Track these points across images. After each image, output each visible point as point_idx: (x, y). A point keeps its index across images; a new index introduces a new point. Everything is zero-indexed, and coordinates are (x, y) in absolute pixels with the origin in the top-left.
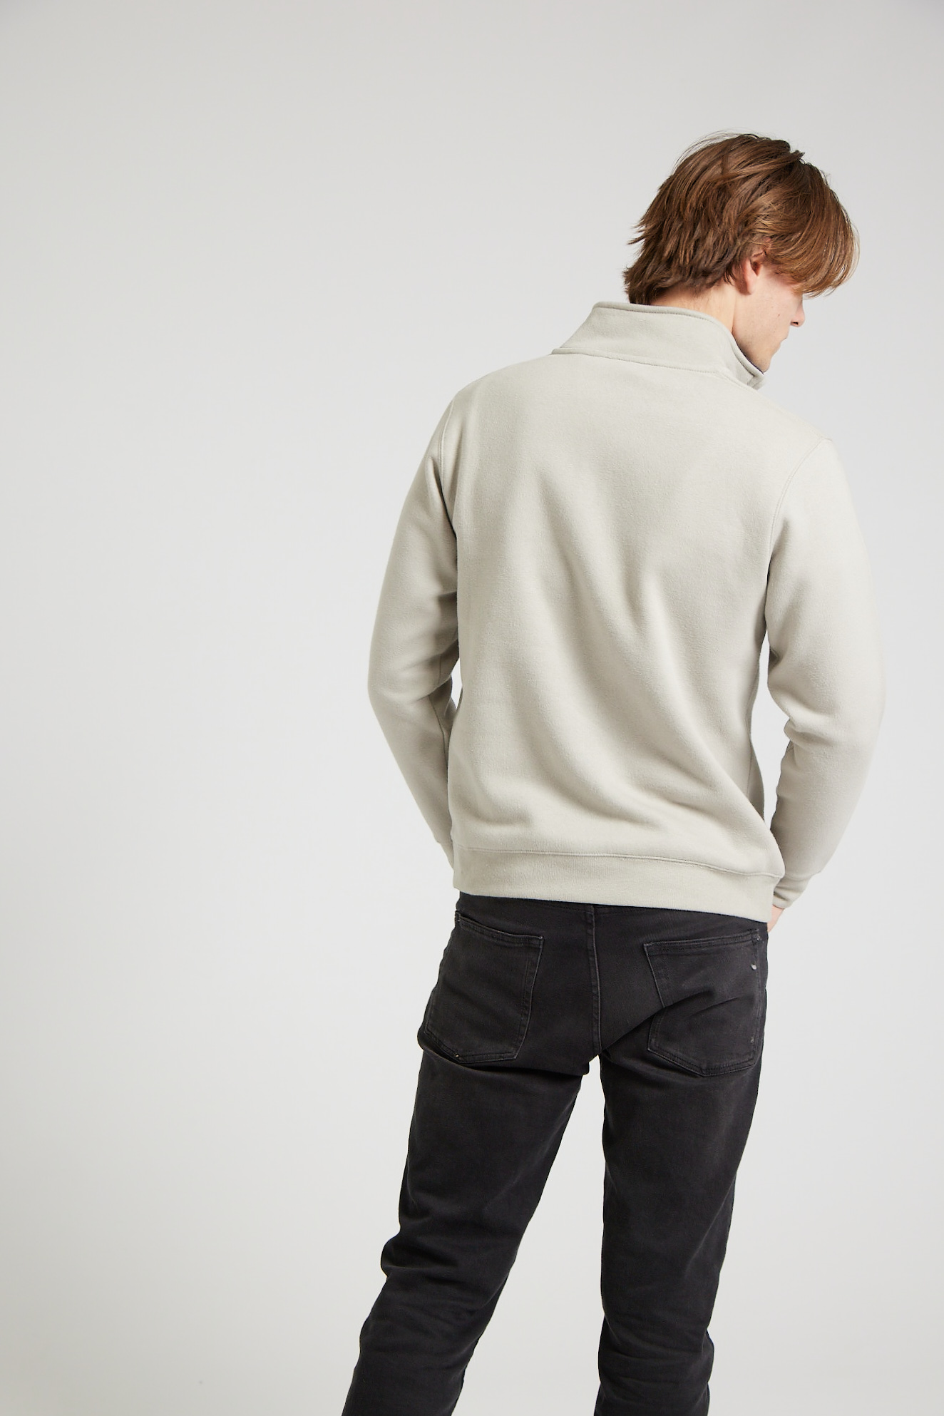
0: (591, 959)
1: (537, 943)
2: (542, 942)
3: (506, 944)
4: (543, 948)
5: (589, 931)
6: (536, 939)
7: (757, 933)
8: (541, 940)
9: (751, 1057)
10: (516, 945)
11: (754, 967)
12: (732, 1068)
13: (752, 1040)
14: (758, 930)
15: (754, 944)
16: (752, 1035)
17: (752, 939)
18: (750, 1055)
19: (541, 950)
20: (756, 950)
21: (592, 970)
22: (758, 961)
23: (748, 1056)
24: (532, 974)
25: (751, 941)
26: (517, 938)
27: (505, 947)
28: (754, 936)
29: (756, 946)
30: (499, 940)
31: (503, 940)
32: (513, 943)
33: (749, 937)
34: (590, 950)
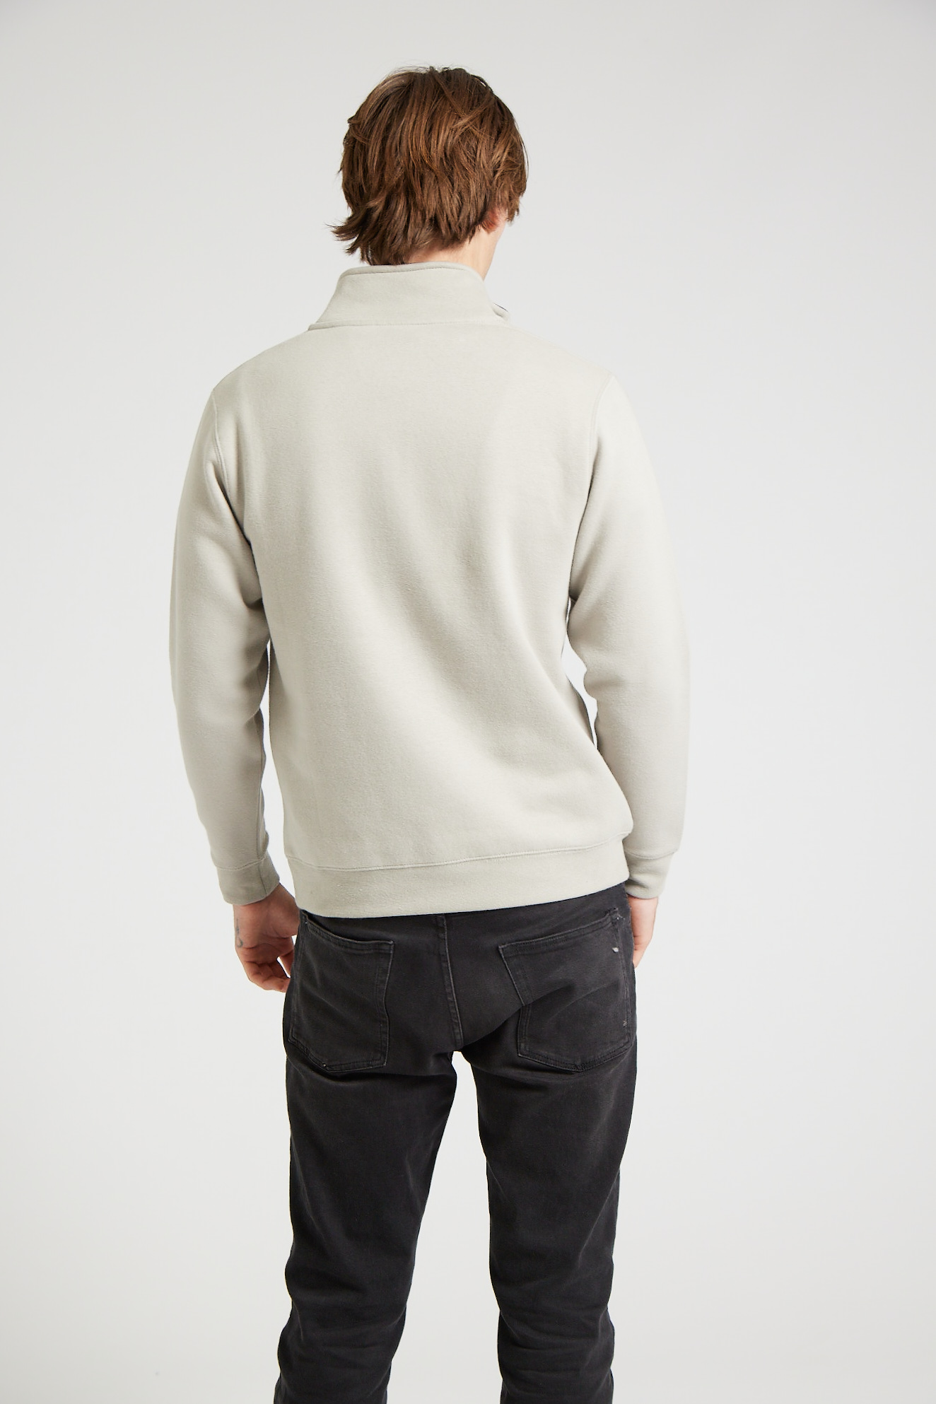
0: (444, 964)
1: (386, 947)
2: (391, 947)
3: (356, 952)
4: (394, 954)
5: (441, 935)
6: (387, 945)
7: (616, 912)
8: (391, 945)
9: (626, 1041)
10: (366, 952)
11: (616, 950)
12: (607, 1057)
13: (624, 1023)
14: (617, 909)
15: (614, 923)
16: (623, 1019)
17: (612, 919)
18: (624, 1040)
19: (392, 956)
20: (617, 930)
21: (446, 976)
22: (620, 941)
23: (622, 1040)
24: (383, 982)
25: (611, 924)
26: (365, 945)
27: (354, 954)
28: (614, 916)
29: (616, 927)
30: (346, 947)
31: (351, 948)
32: (362, 950)
33: (609, 920)
34: (443, 955)
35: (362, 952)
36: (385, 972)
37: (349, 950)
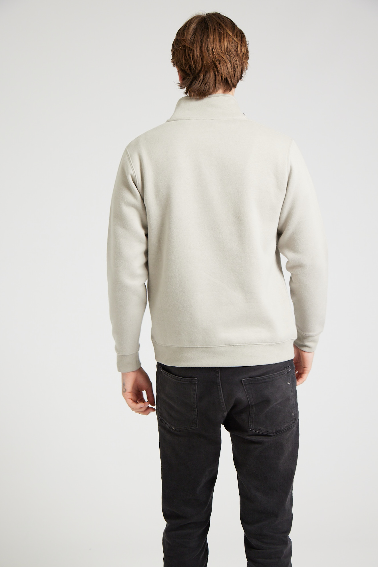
0: (219, 387)
1: (195, 381)
2: (197, 380)
3: (182, 382)
5: (217, 375)
6: (195, 379)
7: (289, 368)
9: (294, 421)
10: (186, 382)
11: (289, 383)
12: (286, 428)
13: (293, 414)
14: (289, 367)
15: (288, 373)
16: (293, 413)
17: (287, 371)
18: (293, 421)
19: (197, 384)
20: (289, 375)
21: (220, 392)
22: (290, 380)
23: (292, 421)
24: (195, 394)
25: (287, 373)
26: (186, 379)
28: (288, 370)
29: (289, 374)
30: (179, 380)
31: (180, 381)
32: (185, 381)
33: (286, 371)
34: (218, 383)
35: (185, 382)
36: (195, 390)
37: (180, 382)
